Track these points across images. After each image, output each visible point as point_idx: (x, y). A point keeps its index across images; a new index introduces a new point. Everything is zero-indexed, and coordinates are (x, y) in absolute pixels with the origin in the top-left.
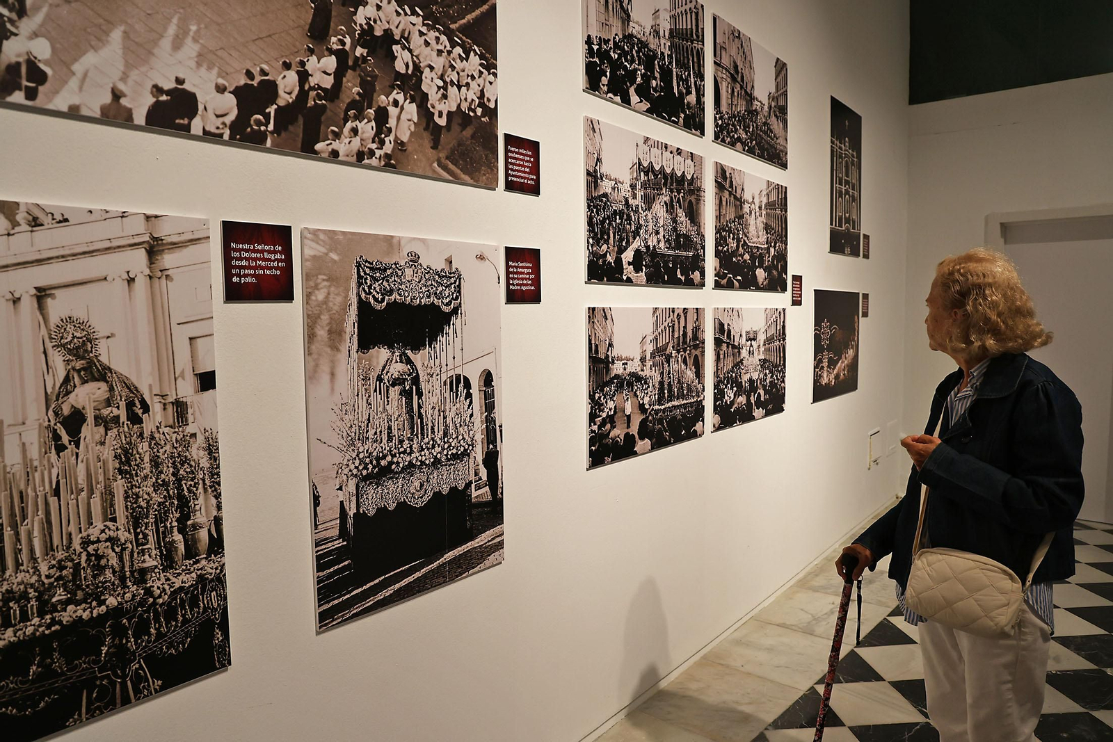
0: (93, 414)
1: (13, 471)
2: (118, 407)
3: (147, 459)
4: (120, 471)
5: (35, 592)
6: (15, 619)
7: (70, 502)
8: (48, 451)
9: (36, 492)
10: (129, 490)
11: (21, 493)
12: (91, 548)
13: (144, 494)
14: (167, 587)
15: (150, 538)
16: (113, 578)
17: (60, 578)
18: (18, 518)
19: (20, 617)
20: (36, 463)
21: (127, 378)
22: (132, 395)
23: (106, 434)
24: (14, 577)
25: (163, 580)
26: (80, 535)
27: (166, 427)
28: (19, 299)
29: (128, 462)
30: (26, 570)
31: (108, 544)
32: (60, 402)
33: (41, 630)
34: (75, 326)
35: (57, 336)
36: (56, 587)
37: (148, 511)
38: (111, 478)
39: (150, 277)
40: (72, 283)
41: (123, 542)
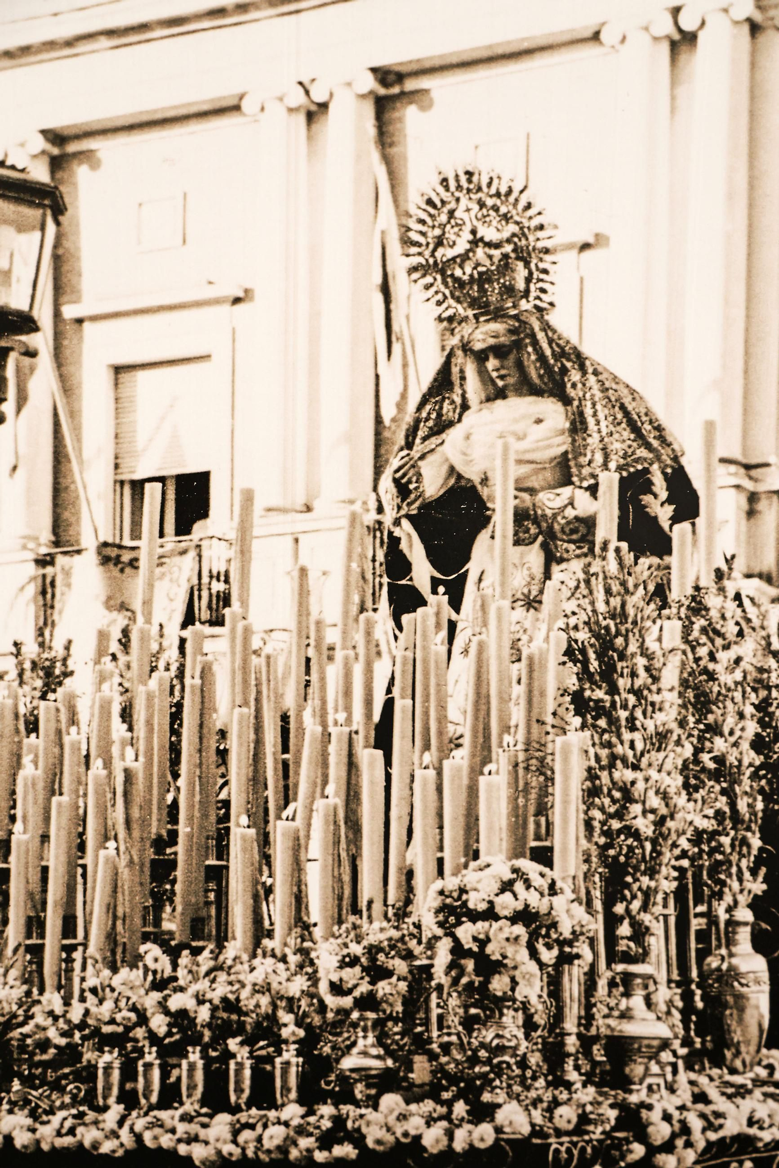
0: (512, 503)
1: (267, 650)
2: (593, 490)
3: (670, 676)
4: (580, 704)
5: (298, 1024)
6: (239, 1090)
7: (418, 773)
8: (369, 604)
9: (324, 725)
10: (602, 768)
11: (285, 718)
12: (466, 932)
13: (651, 793)
14: (696, 1124)
15: (656, 943)
16: (524, 1044)
17: (368, 1002)
18: (270, 793)
19: (253, 1087)
20: (332, 636)
21: (633, 392)
22: (642, 453)
23: (547, 575)
24: (246, 967)
25: (685, 1094)
26: (439, 884)
27: (749, 576)
28: (324, 106)
29: (608, 675)
30: (278, 953)
31: (519, 929)
32: (416, 453)
33: (305, 1143)
34: (482, 204)
35: (423, 234)
36: (355, 1025)
37: (657, 853)
38: (549, 719)
39: (755, 28)
40: (485, 54)
41: (567, 934)
